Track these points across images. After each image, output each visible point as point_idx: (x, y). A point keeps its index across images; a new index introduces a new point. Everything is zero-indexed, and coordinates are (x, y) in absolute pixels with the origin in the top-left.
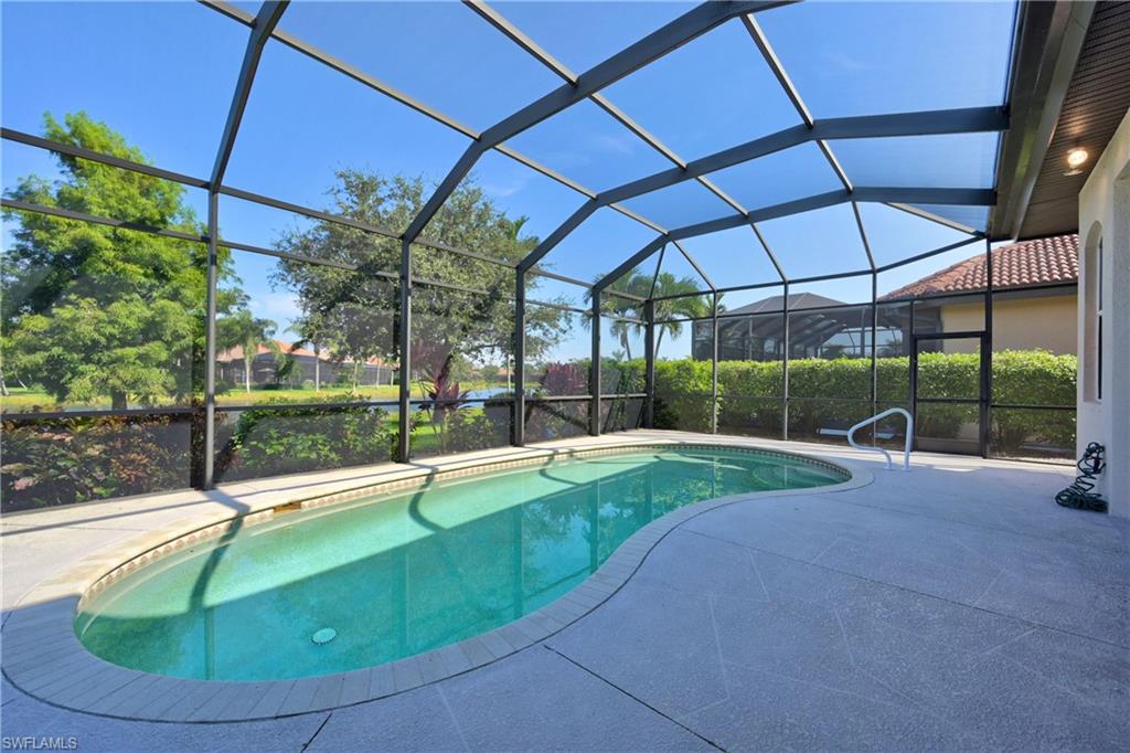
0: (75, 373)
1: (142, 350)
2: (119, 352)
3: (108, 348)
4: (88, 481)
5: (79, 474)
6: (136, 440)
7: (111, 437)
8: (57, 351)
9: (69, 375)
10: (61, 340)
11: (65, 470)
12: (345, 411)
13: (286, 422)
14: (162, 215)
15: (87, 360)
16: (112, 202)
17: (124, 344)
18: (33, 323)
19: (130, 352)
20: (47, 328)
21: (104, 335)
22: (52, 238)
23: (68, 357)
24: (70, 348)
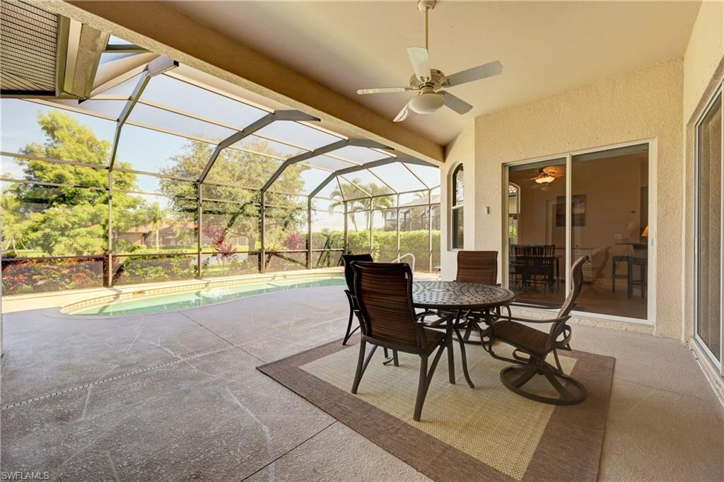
0: (56, 242)
1: (89, 229)
2: (78, 230)
3: (73, 228)
4: (63, 283)
5: (60, 280)
6: (81, 268)
7: (72, 267)
8: (47, 230)
9: (54, 243)
10: (49, 225)
11: (54, 278)
12: (173, 257)
13: (145, 261)
14: (100, 160)
15: (63, 235)
16: (74, 155)
17: (80, 226)
18: (36, 217)
19: (83, 230)
20: (42, 219)
21: (70, 222)
22: (44, 174)
23: (53, 233)
24: (54, 229)
